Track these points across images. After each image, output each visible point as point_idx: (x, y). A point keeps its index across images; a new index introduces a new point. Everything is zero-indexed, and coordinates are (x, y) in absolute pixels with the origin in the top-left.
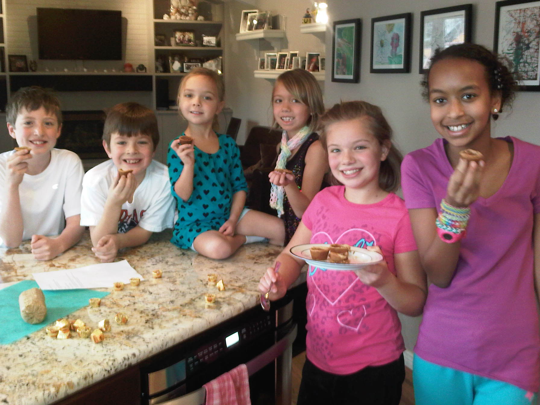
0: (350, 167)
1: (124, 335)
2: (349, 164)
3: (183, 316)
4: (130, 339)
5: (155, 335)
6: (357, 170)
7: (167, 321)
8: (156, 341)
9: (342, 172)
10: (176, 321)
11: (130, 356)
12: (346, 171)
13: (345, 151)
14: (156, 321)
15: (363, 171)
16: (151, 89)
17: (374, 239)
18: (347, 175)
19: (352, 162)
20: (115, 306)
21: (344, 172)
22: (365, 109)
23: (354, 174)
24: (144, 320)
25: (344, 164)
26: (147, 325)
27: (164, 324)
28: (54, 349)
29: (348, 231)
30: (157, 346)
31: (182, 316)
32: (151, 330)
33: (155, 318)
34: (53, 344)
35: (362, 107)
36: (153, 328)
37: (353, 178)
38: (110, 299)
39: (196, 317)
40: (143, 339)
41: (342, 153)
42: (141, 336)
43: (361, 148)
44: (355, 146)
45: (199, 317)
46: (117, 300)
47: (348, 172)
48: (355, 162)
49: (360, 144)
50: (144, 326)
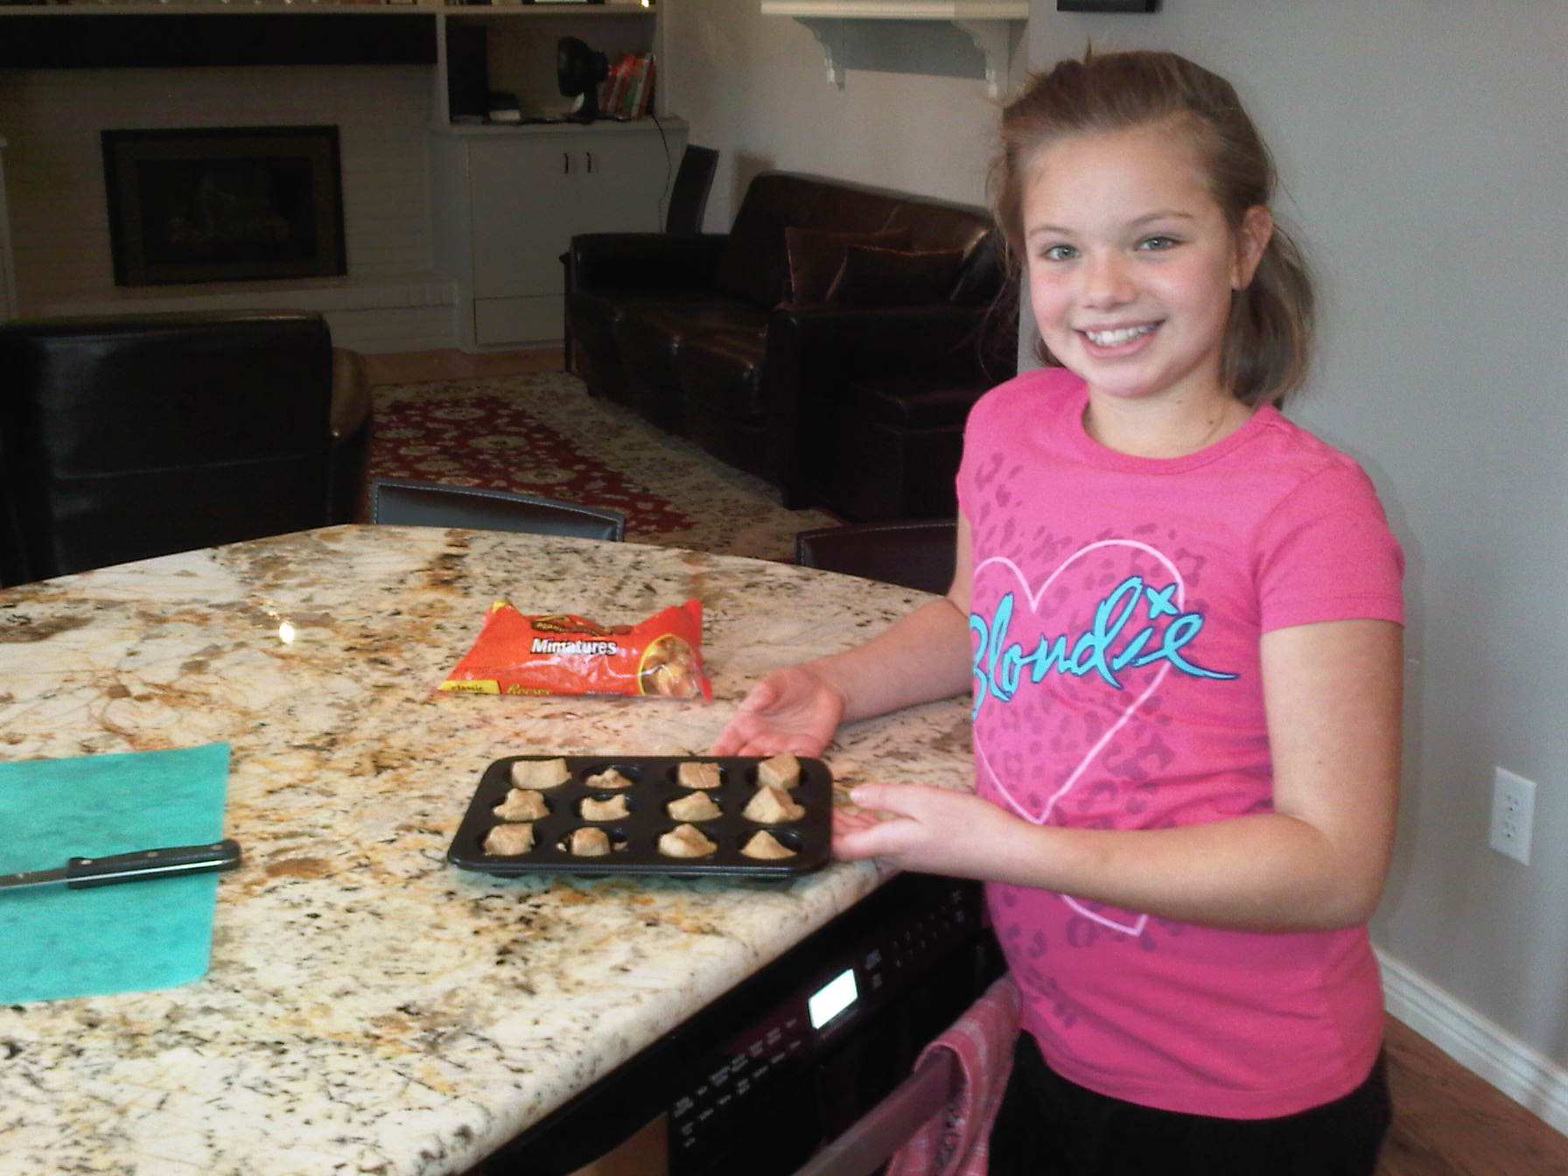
0: (1115, 317)
1: (416, 1028)
2: (1113, 305)
3: (648, 925)
4: (442, 1050)
5: (543, 1031)
6: (1142, 329)
7: (584, 952)
8: (551, 1057)
9: (1082, 333)
10: (620, 952)
11: (449, 1140)
12: (1098, 329)
13: (1100, 253)
14: (543, 952)
15: (1165, 330)
16: (432, 59)
17: (1178, 579)
18: (1102, 347)
19: (1125, 296)
20: (366, 879)
21: (1091, 336)
22: (1182, 86)
23: (1129, 342)
24: (488, 944)
25: (1091, 307)
26: (505, 972)
27: (577, 969)
28: (122, 1112)
29: (1086, 550)
30: (556, 1082)
31: (641, 924)
32: (523, 999)
33: (536, 938)
34: (116, 1083)
35: (1169, 79)
36: (529, 990)
37: (1124, 359)
38: (348, 845)
39: (702, 931)
40: (495, 1052)
41: (1085, 260)
42: (488, 1033)
43: (1161, 242)
44: (1135, 237)
45: (714, 932)
46: (373, 849)
47: (1107, 337)
48: (1136, 298)
49: (1158, 227)
50: (492, 979)
